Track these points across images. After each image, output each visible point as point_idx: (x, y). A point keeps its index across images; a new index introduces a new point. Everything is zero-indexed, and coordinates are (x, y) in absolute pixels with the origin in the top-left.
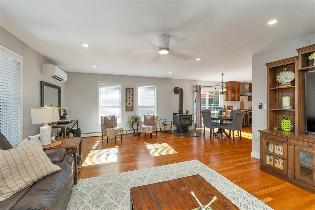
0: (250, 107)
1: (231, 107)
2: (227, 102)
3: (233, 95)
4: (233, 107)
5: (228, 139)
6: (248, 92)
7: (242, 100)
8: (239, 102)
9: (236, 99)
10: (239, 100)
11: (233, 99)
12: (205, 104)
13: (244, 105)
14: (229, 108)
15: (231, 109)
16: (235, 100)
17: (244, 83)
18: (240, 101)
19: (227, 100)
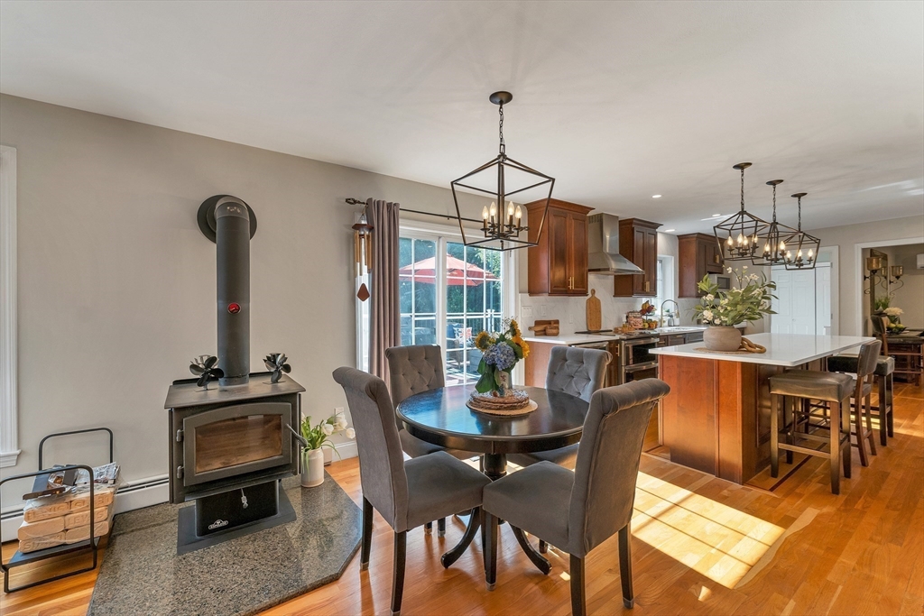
0: (620, 320)
1: (549, 322)
2: (535, 298)
3: (559, 274)
4: (557, 322)
5: (533, 576)
6: (613, 256)
7: (593, 292)
8: (583, 300)
9: (572, 287)
10: (581, 290)
11: (560, 289)
12: (432, 309)
13: (600, 312)
14: (540, 328)
15: (549, 331)
16: (567, 293)
17: (600, 219)
18: (585, 294)
19: (533, 290)
